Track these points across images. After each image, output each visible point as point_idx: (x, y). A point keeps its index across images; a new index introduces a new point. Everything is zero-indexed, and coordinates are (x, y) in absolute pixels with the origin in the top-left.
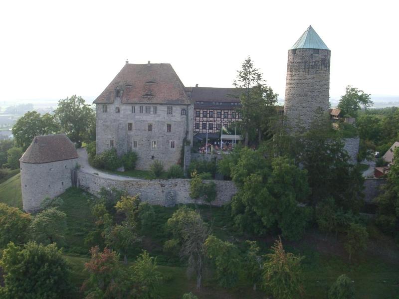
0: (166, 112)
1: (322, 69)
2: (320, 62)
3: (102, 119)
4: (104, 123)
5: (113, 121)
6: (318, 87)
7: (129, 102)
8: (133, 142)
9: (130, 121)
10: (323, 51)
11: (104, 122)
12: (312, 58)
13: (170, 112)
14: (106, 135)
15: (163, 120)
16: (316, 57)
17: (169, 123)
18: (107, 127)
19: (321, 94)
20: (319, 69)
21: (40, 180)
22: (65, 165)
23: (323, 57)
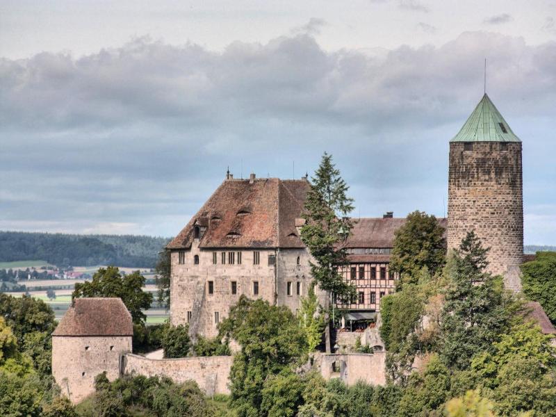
0: (252, 262)
1: (478, 178)
2: (475, 165)
3: (177, 276)
4: (180, 283)
5: (190, 279)
6: (472, 211)
7: (209, 246)
8: (214, 314)
9: (211, 278)
10: (479, 145)
11: (181, 280)
12: (462, 158)
13: (256, 261)
14: (182, 302)
15: (248, 275)
16: (467, 157)
17: (256, 280)
18: (184, 289)
19: (479, 224)
20: (473, 177)
21: (71, 362)
22: (110, 345)
23: (480, 156)
